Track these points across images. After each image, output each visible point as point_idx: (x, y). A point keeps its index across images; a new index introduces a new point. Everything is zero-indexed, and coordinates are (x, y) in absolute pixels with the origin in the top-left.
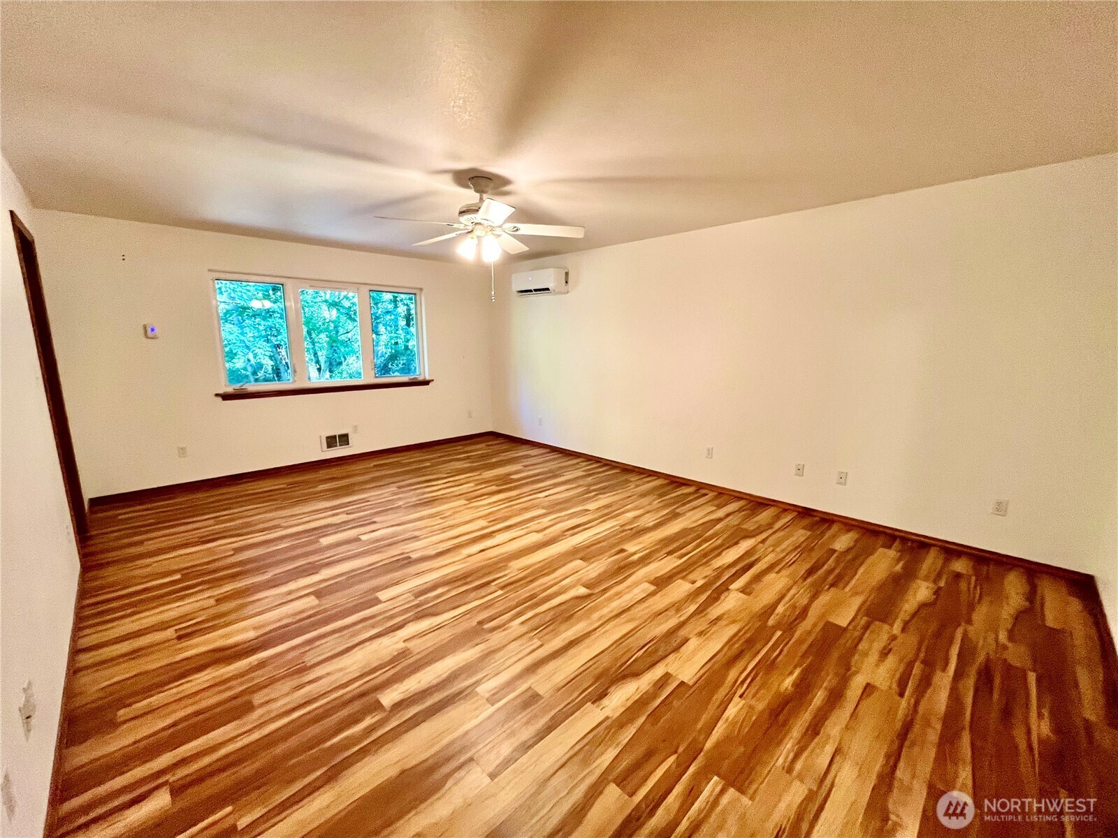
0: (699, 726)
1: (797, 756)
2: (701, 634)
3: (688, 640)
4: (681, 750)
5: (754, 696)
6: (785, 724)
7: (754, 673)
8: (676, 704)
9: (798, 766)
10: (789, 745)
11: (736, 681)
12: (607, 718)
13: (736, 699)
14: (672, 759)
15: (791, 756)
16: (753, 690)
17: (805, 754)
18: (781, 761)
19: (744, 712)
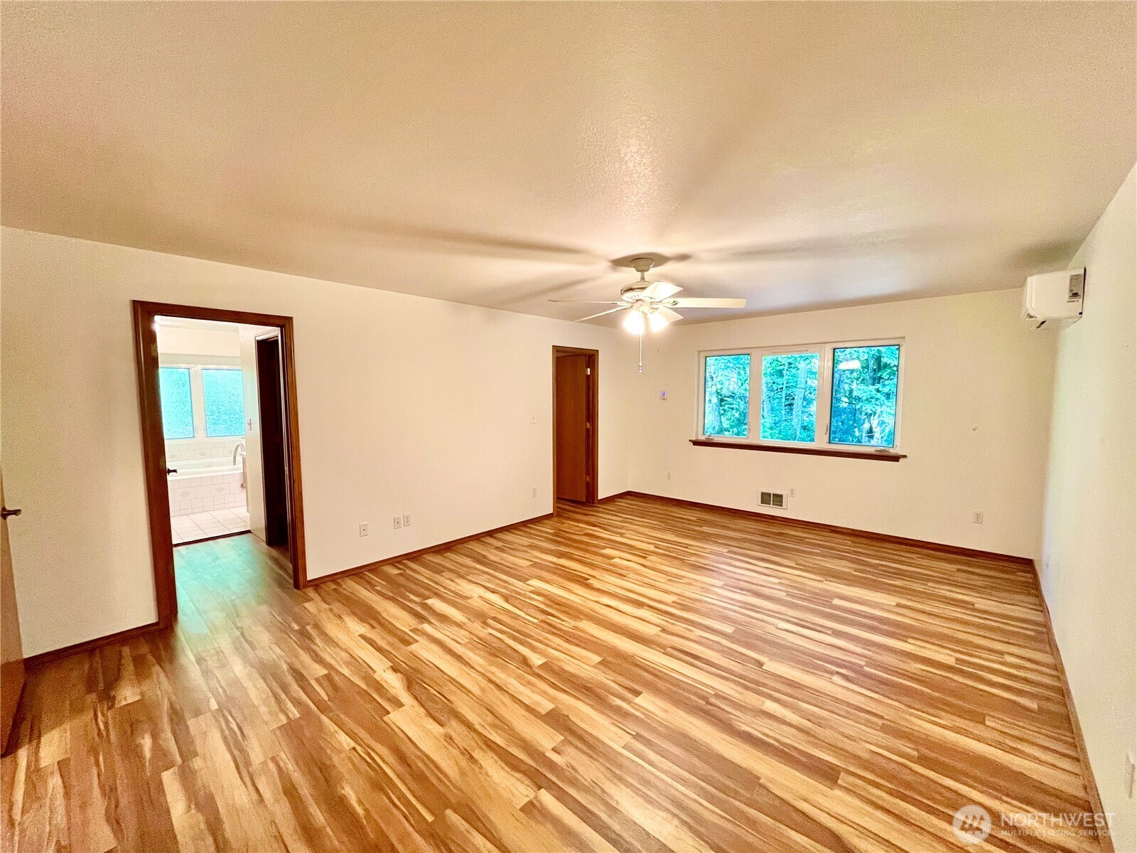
0: (342, 716)
1: (279, 768)
2: (449, 738)
3: (442, 726)
4: (329, 703)
5: (350, 758)
6: (311, 773)
7: (377, 767)
8: (368, 706)
9: (272, 766)
10: (290, 766)
11: (373, 750)
12: (375, 672)
13: (353, 744)
14: (326, 698)
15: (282, 764)
16: (356, 760)
17: (276, 774)
18: (283, 755)
19: (337, 745)
